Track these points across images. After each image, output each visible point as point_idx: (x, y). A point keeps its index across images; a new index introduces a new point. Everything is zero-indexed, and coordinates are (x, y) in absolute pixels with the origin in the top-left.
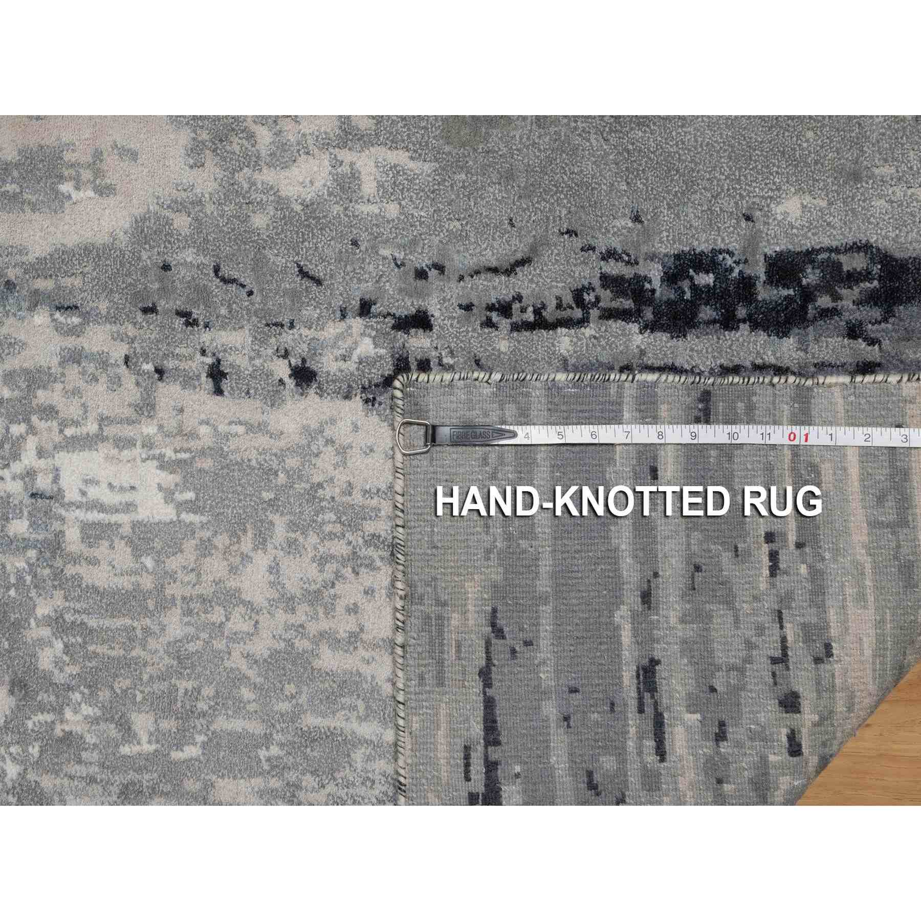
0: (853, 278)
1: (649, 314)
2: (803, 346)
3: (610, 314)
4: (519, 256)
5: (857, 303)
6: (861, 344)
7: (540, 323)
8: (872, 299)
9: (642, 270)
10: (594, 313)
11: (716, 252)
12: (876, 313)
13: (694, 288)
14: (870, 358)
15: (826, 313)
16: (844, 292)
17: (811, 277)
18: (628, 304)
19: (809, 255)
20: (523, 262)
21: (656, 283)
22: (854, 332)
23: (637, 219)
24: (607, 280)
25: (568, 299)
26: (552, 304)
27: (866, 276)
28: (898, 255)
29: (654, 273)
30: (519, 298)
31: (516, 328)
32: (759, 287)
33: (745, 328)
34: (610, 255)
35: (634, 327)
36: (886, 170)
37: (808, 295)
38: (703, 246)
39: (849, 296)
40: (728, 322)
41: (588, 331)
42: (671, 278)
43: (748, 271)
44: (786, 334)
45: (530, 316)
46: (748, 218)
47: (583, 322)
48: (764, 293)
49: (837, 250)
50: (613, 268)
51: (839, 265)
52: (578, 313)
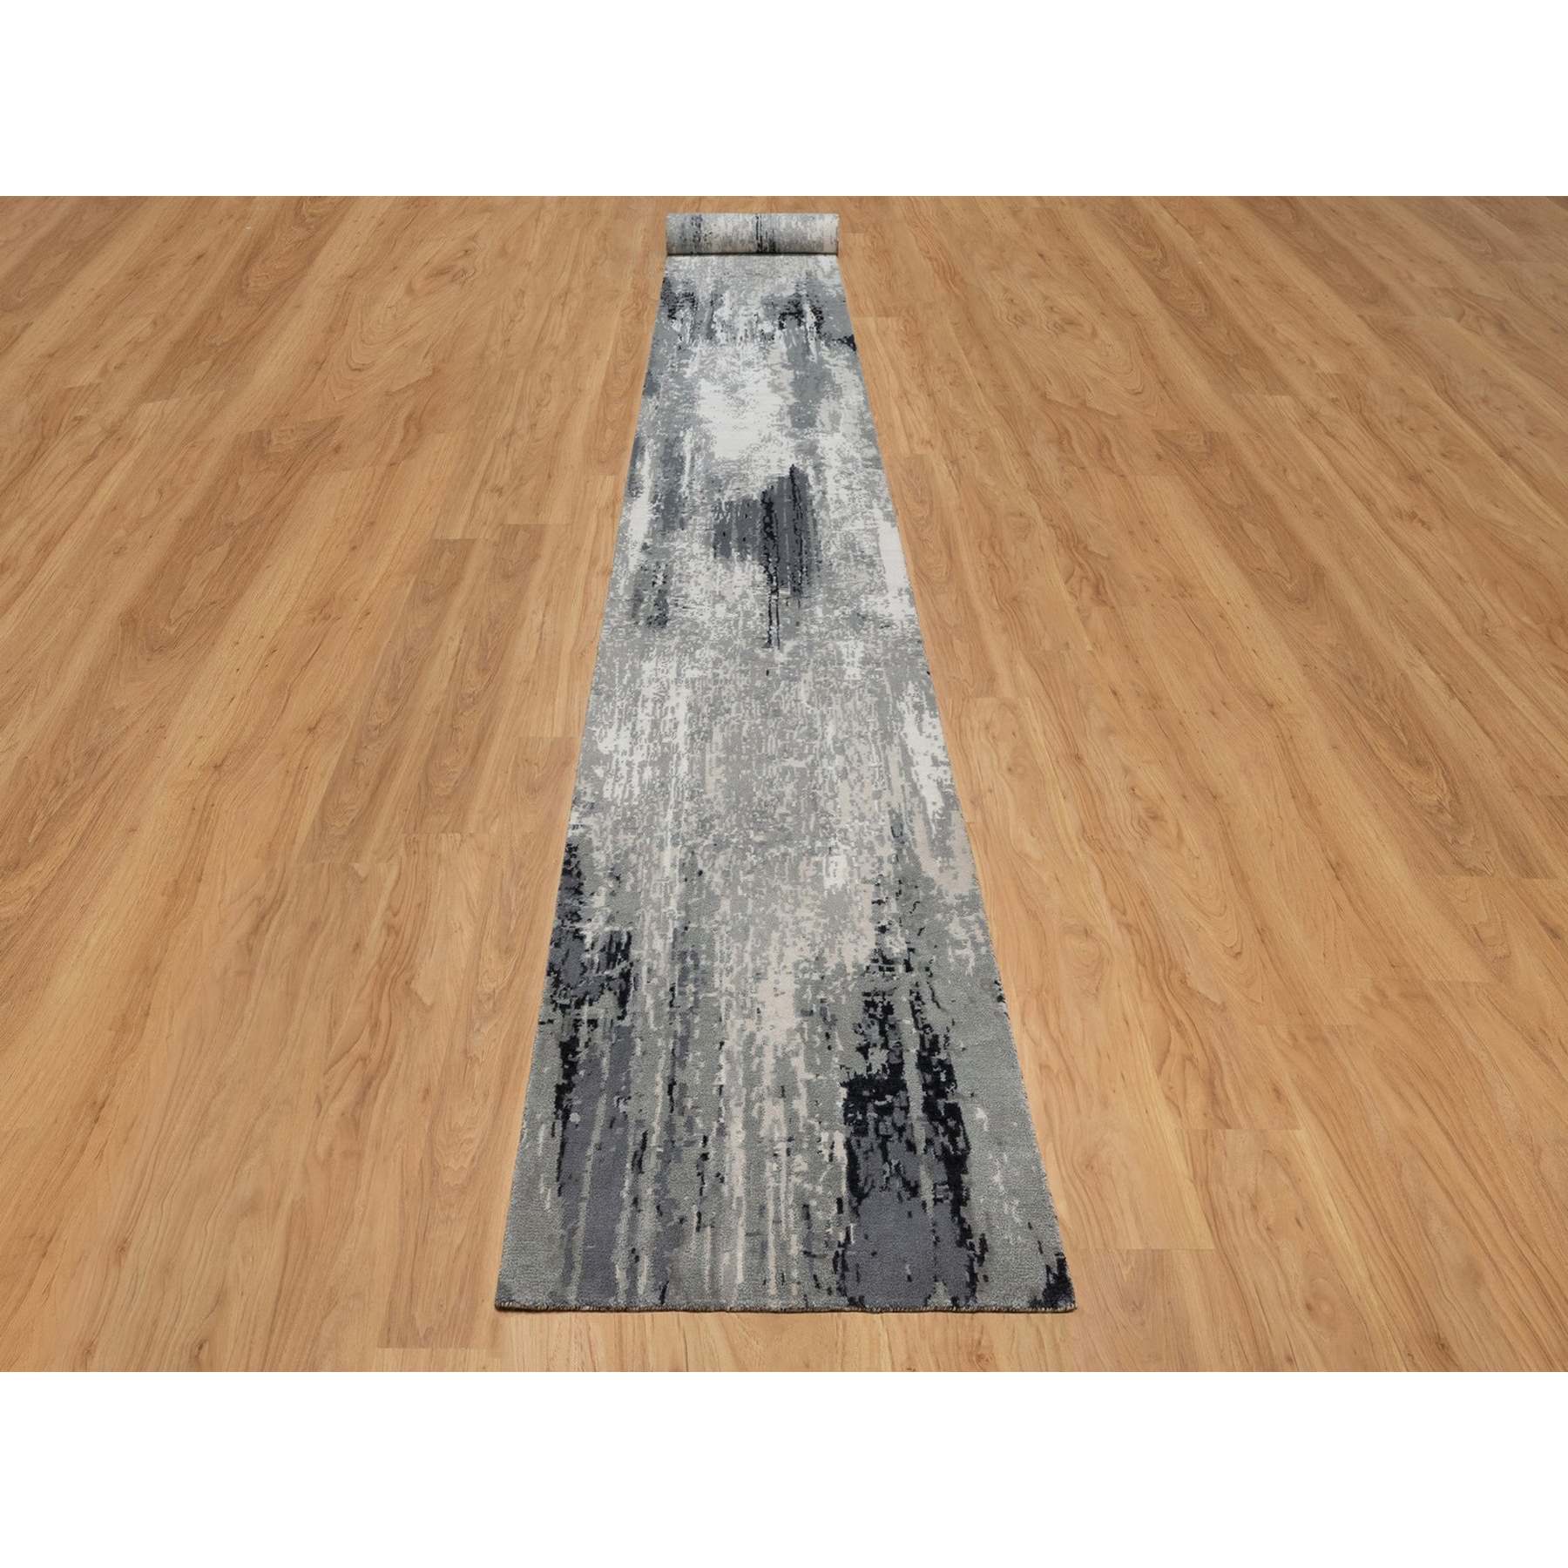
0: (954, 1143)
1: (925, 1054)
2: (919, 1119)
3: (922, 1038)
4: (941, 1004)
5: (942, 1144)
6: (924, 1145)
7: (914, 1012)
8: (945, 1150)
9: (942, 1050)
10: (922, 1032)
11: (955, 1081)
12: (939, 1153)
13: (938, 1073)
14: (918, 1148)
15: (936, 1129)
16: (947, 1138)
17: (951, 1123)
18: (927, 1046)
19: (960, 1121)
20: (938, 1004)
21: (938, 1057)
22: (929, 1142)
23: (964, 1049)
24: (936, 1037)
25: (926, 1022)
26: (922, 1016)
27: (956, 1148)
28: (967, 1162)
29: (943, 1056)
30: (923, 1004)
31: (911, 1003)
32: (944, 1100)
33: (924, 1093)
34: (947, 1038)
35: (918, 1048)
36: (1005, 1157)
37: (943, 1122)
38: (958, 1075)
39: (945, 1140)
40: (925, 1087)
41: (914, 1031)
42: (941, 1062)
43: (949, 1095)
44: (924, 1111)
45: (917, 1008)
46: (972, 1095)
47: (917, 1027)
48: (941, 1102)
49: (965, 1134)
50: (941, 1040)
51: (958, 1135)
52: (921, 1026)
